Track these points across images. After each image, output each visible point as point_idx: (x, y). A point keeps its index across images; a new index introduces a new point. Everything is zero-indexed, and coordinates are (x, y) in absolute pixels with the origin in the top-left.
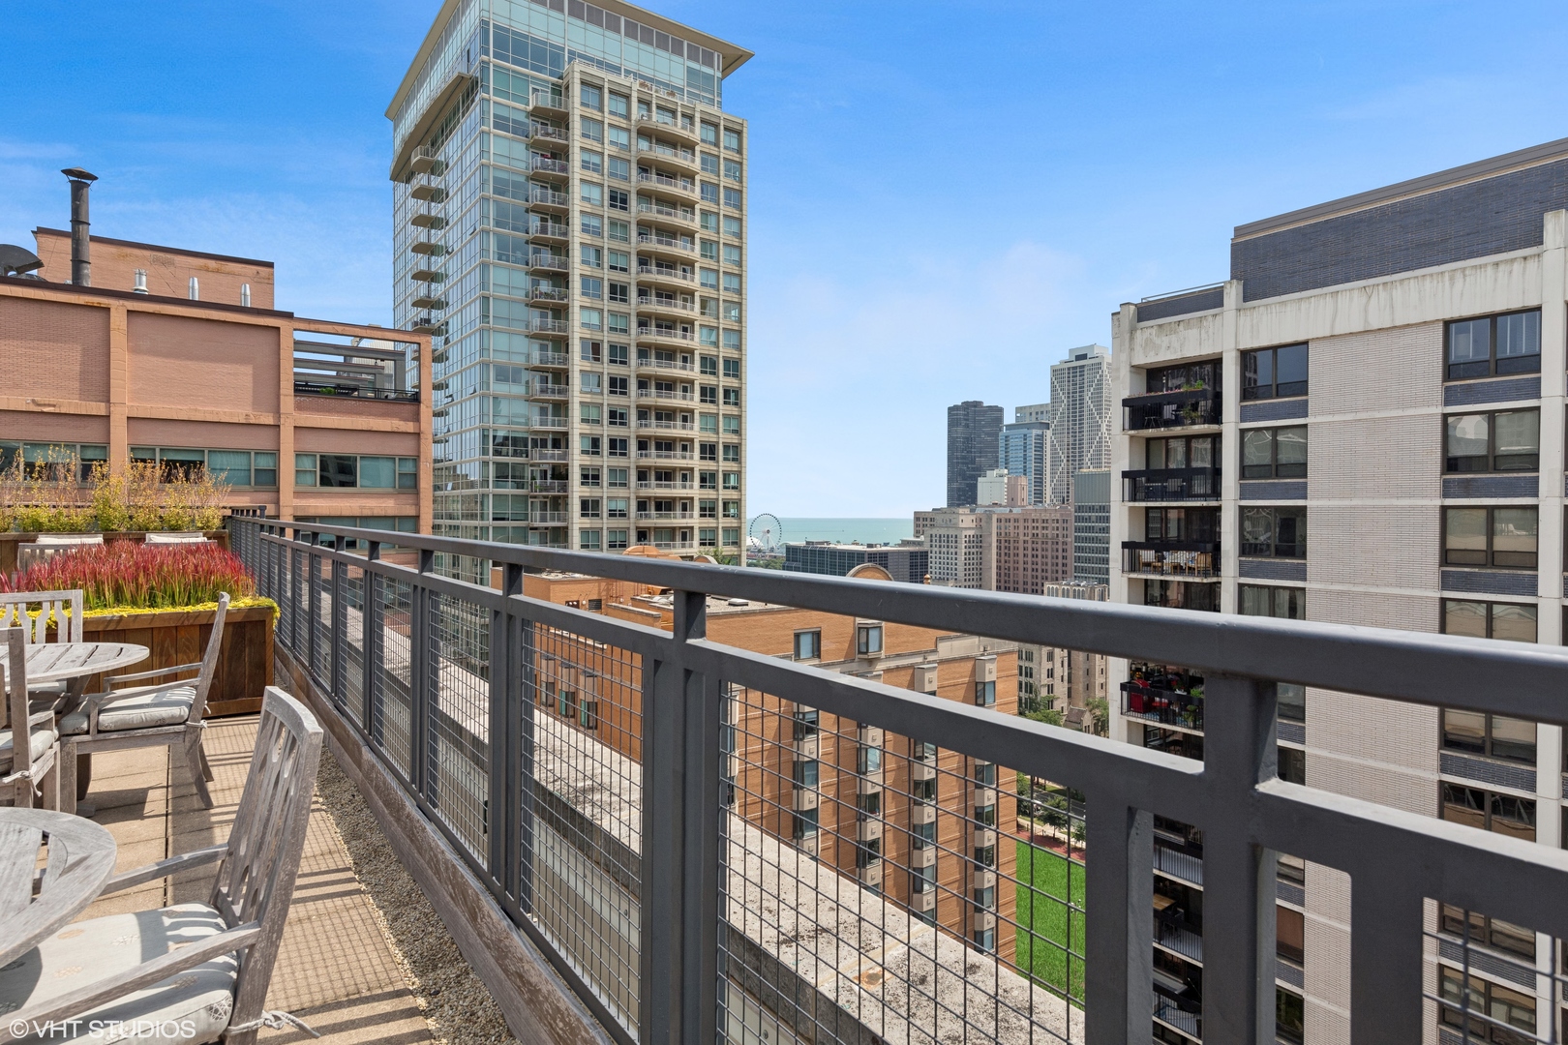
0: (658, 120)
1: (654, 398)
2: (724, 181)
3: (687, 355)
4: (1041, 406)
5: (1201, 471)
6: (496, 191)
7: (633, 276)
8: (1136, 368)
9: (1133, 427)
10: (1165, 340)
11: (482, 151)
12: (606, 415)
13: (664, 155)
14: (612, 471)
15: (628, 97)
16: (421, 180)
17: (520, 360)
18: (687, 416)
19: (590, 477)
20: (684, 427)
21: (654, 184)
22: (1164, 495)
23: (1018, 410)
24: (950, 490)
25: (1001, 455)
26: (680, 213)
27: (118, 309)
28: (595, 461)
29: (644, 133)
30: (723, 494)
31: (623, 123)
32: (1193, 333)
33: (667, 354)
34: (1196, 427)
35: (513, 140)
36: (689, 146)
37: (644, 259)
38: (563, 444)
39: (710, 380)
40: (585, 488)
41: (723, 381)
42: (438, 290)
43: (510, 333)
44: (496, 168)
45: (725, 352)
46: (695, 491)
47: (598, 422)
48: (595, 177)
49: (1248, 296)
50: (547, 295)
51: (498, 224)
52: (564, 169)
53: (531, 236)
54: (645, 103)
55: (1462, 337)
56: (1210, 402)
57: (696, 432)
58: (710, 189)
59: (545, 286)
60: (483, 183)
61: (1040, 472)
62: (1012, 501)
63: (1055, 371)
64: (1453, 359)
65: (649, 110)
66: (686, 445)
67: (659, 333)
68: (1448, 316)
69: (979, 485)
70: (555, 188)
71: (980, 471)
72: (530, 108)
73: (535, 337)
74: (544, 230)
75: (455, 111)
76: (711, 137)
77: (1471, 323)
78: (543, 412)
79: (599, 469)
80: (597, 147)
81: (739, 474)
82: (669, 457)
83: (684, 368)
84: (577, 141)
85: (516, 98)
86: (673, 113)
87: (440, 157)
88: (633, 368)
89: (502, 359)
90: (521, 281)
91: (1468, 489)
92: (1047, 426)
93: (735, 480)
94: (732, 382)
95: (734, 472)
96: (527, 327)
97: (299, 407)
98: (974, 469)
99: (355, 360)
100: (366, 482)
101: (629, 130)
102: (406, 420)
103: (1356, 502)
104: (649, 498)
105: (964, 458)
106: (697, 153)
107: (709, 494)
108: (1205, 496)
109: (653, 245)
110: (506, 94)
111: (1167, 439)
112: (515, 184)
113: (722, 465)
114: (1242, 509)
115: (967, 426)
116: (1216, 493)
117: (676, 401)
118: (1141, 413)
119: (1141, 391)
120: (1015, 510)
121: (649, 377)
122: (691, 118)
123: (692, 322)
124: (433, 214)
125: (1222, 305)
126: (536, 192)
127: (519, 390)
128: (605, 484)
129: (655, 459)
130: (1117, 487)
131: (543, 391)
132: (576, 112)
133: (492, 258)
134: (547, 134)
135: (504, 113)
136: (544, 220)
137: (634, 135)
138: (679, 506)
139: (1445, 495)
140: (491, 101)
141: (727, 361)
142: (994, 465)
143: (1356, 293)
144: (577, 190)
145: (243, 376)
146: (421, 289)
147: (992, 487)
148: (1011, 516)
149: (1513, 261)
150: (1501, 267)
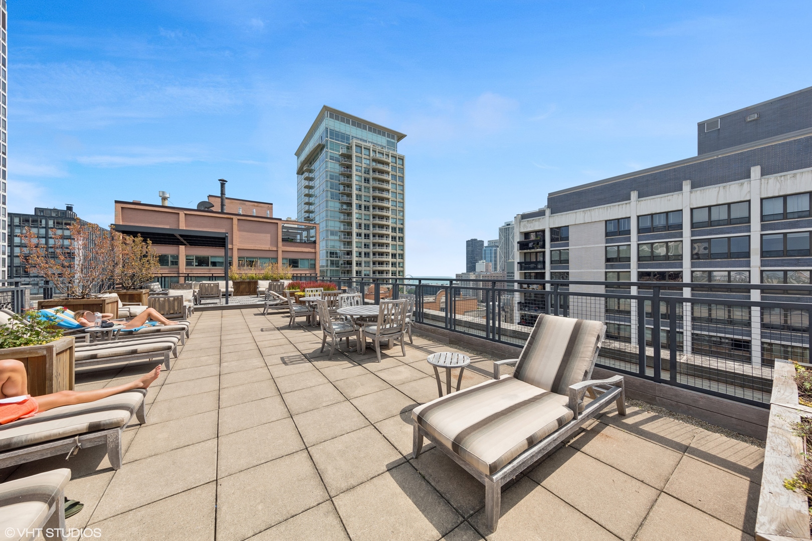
0: (378, 156)
1: (377, 240)
2: (398, 174)
3: (387, 227)
4: (496, 240)
5: (540, 262)
6: (331, 179)
7: (371, 203)
8: (521, 233)
9: (520, 249)
10: (529, 225)
11: (326, 167)
12: (363, 245)
13: (380, 167)
14: (365, 262)
15: (369, 150)
16: (306, 174)
17: (337, 229)
18: (387, 245)
19: (359, 264)
20: (387, 249)
21: (377, 175)
22: (529, 269)
23: (489, 241)
24: (467, 267)
25: (483, 256)
26: (385, 184)
27: (235, 218)
28: (360, 259)
29: (374, 160)
30: (399, 269)
31: (368, 157)
32: (537, 223)
33: (381, 227)
34: (538, 250)
35: (335, 163)
36: (388, 164)
37: (374, 198)
38: (350, 254)
39: (394, 234)
40: (357, 267)
41: (398, 235)
42: (312, 208)
43: (335, 221)
44: (330, 172)
45: (399, 226)
46: (390, 268)
47: (361, 247)
48: (359, 174)
49: (552, 213)
50: (345, 209)
51: (331, 188)
52: (351, 171)
53: (341, 192)
54: (374, 151)
55: (610, 225)
56: (542, 243)
57: (390, 250)
58: (394, 177)
59: (345, 207)
60: (327, 176)
61: (496, 261)
62: (487, 270)
63: (500, 229)
64: (608, 231)
65: (376, 153)
66: (387, 254)
67: (379, 220)
68: (606, 219)
69: (476, 266)
70: (348, 177)
71: (477, 261)
72: (340, 153)
73: (342, 222)
74: (344, 190)
75: (317, 154)
76: (394, 161)
77: (613, 221)
78: (344, 245)
79: (361, 262)
80: (360, 165)
81: (403, 263)
82: (382, 258)
83: (386, 231)
84: (354, 163)
85: (336, 151)
86: (383, 154)
87: (313, 168)
88: (371, 231)
89: (332, 229)
90: (338, 205)
91: (612, 267)
92: (498, 246)
93: (402, 265)
94: (401, 235)
95: (402, 262)
96: (339, 219)
97: (283, 245)
98: (475, 260)
99: (290, 231)
100: (302, 266)
101: (370, 160)
102: (312, 248)
103: (582, 271)
104: (376, 270)
105: (471, 257)
106: (390, 166)
107: (394, 269)
108: (541, 269)
109: (377, 194)
110: (333, 150)
111: (530, 253)
112: (336, 176)
113: (398, 260)
114: (551, 272)
115: (472, 247)
116: (544, 268)
117: (384, 241)
118: (523, 246)
119: (523, 239)
120: (488, 273)
121: (376, 234)
122: (388, 155)
123: (389, 217)
124: (310, 185)
125: (545, 215)
126: (342, 178)
127: (337, 238)
128: (363, 266)
129: (378, 259)
130: (516, 266)
131: (344, 238)
132: (354, 154)
133: (329, 199)
134: (345, 161)
135: (332, 155)
136: (344, 187)
137: (371, 161)
138: (385, 273)
139: (606, 268)
140: (328, 152)
141: (399, 229)
142: (481, 259)
143: (581, 212)
144: (354, 178)
145: (268, 237)
146: (307, 207)
147: (481, 266)
148: (487, 275)
149: (623, 204)
150: (620, 206)
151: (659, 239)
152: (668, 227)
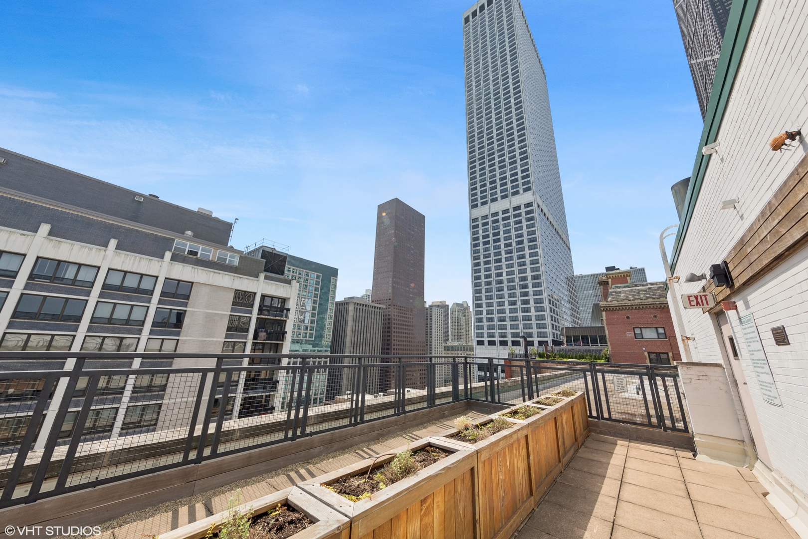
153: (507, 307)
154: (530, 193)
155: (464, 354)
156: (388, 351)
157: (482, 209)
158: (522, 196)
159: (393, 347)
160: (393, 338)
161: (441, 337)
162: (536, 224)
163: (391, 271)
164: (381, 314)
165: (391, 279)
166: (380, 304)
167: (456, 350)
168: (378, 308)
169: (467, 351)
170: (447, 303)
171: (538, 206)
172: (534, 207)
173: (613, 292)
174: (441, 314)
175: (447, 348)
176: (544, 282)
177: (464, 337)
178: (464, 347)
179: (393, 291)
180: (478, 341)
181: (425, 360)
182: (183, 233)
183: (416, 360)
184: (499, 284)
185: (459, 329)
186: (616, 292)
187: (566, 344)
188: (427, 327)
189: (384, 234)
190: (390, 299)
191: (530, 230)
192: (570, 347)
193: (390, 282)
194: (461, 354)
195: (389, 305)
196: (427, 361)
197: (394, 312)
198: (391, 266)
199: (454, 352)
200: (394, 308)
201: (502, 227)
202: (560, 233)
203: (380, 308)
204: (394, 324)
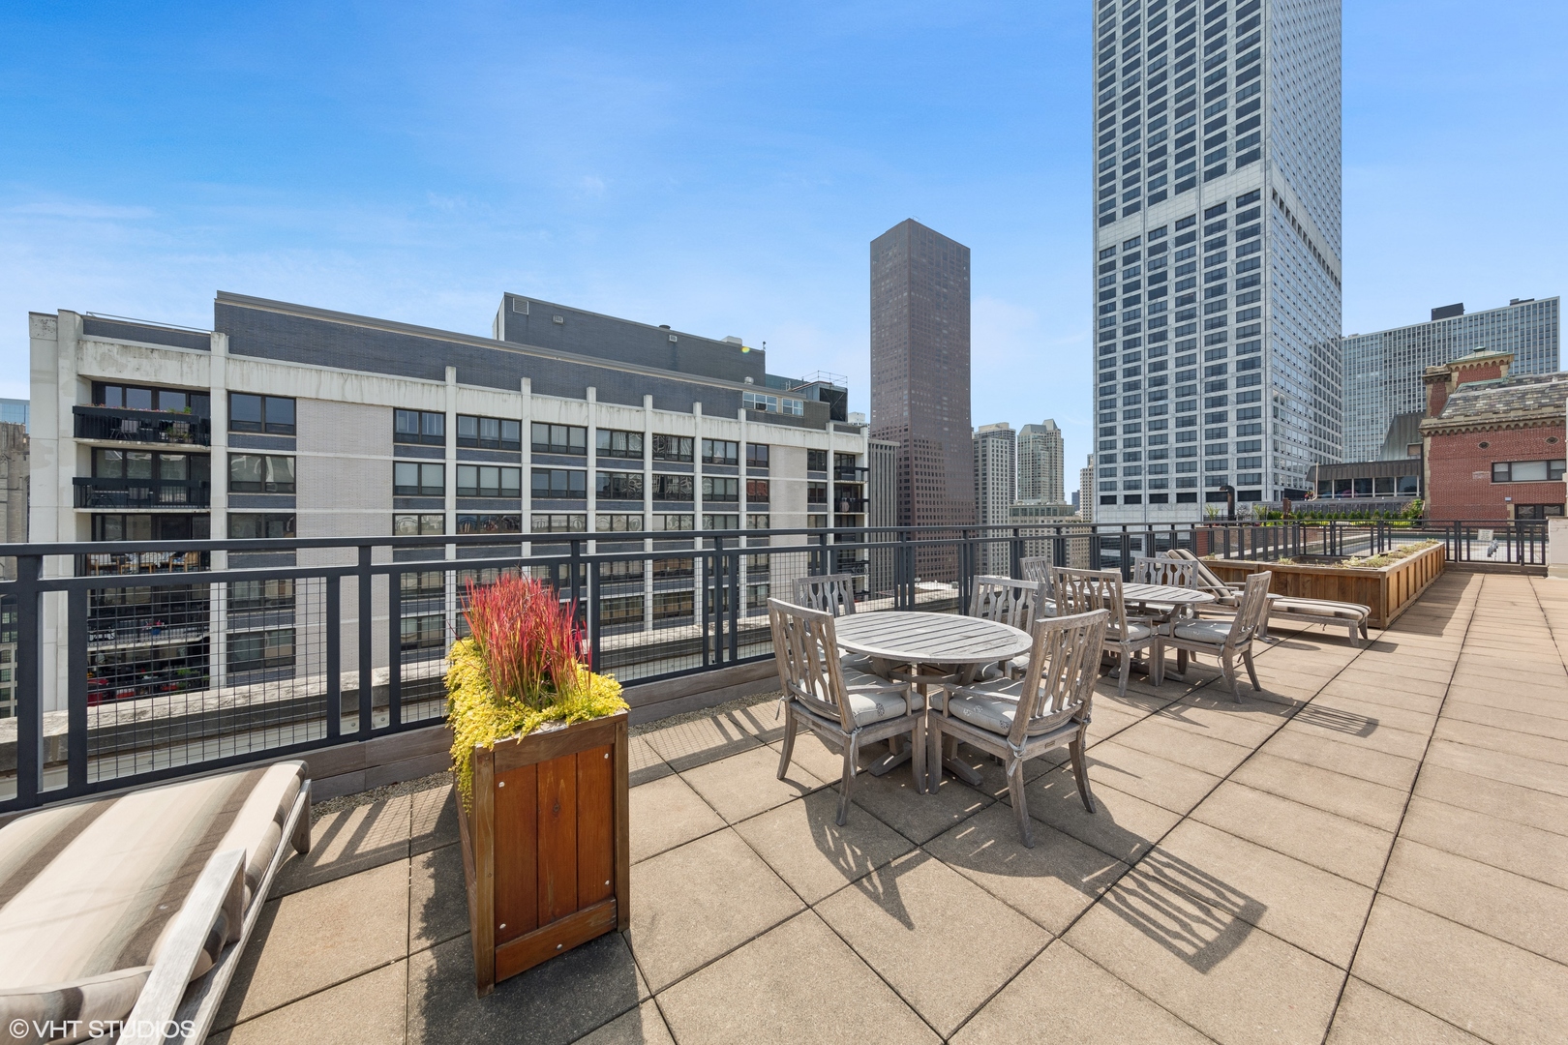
8: (80, 379)
9: (79, 434)
10: (131, 361)
32: (171, 363)
34: (180, 445)
49: (237, 350)
55: (404, 419)
64: (399, 430)
68: (397, 405)
77: (409, 412)
91: (407, 504)
103: (335, 510)
111: (124, 451)
114: (230, 514)
116: (203, 500)
119: (88, 401)
125: (208, 349)
139: (395, 507)
143: (335, 375)
149: (432, 385)
150: (426, 387)
151: (490, 461)
152: (498, 444)
153: (1172, 430)
154: (1255, 168)
155: (1049, 521)
156: (907, 521)
157: (1125, 223)
158: (1234, 177)
159: (917, 514)
160: (916, 499)
161: (1004, 492)
162: (1263, 243)
163: (905, 376)
164: (892, 457)
165: (906, 392)
166: (887, 439)
167: (1031, 514)
168: (886, 447)
169: (1055, 515)
170: (1011, 427)
171: (1275, 194)
172: (1264, 202)
173: (1459, 399)
174: (1004, 450)
175: (1015, 512)
176: (1268, 373)
177: (1045, 490)
178: (1049, 509)
179: (911, 413)
180: (1102, 497)
181: (975, 534)
182: (743, 381)
183: (951, 534)
184: (1155, 386)
185: (1036, 476)
186: (1465, 399)
187: (1316, 496)
188: (977, 475)
189: (888, 302)
190: (906, 430)
191: (1244, 258)
192: (1326, 502)
193: (906, 397)
194: (1043, 522)
195: (905, 441)
196: (978, 536)
197: (916, 452)
198: (906, 365)
199: (1027, 518)
200: (915, 446)
201: (1173, 260)
202: (1320, 250)
203: (890, 447)
204: (917, 473)
